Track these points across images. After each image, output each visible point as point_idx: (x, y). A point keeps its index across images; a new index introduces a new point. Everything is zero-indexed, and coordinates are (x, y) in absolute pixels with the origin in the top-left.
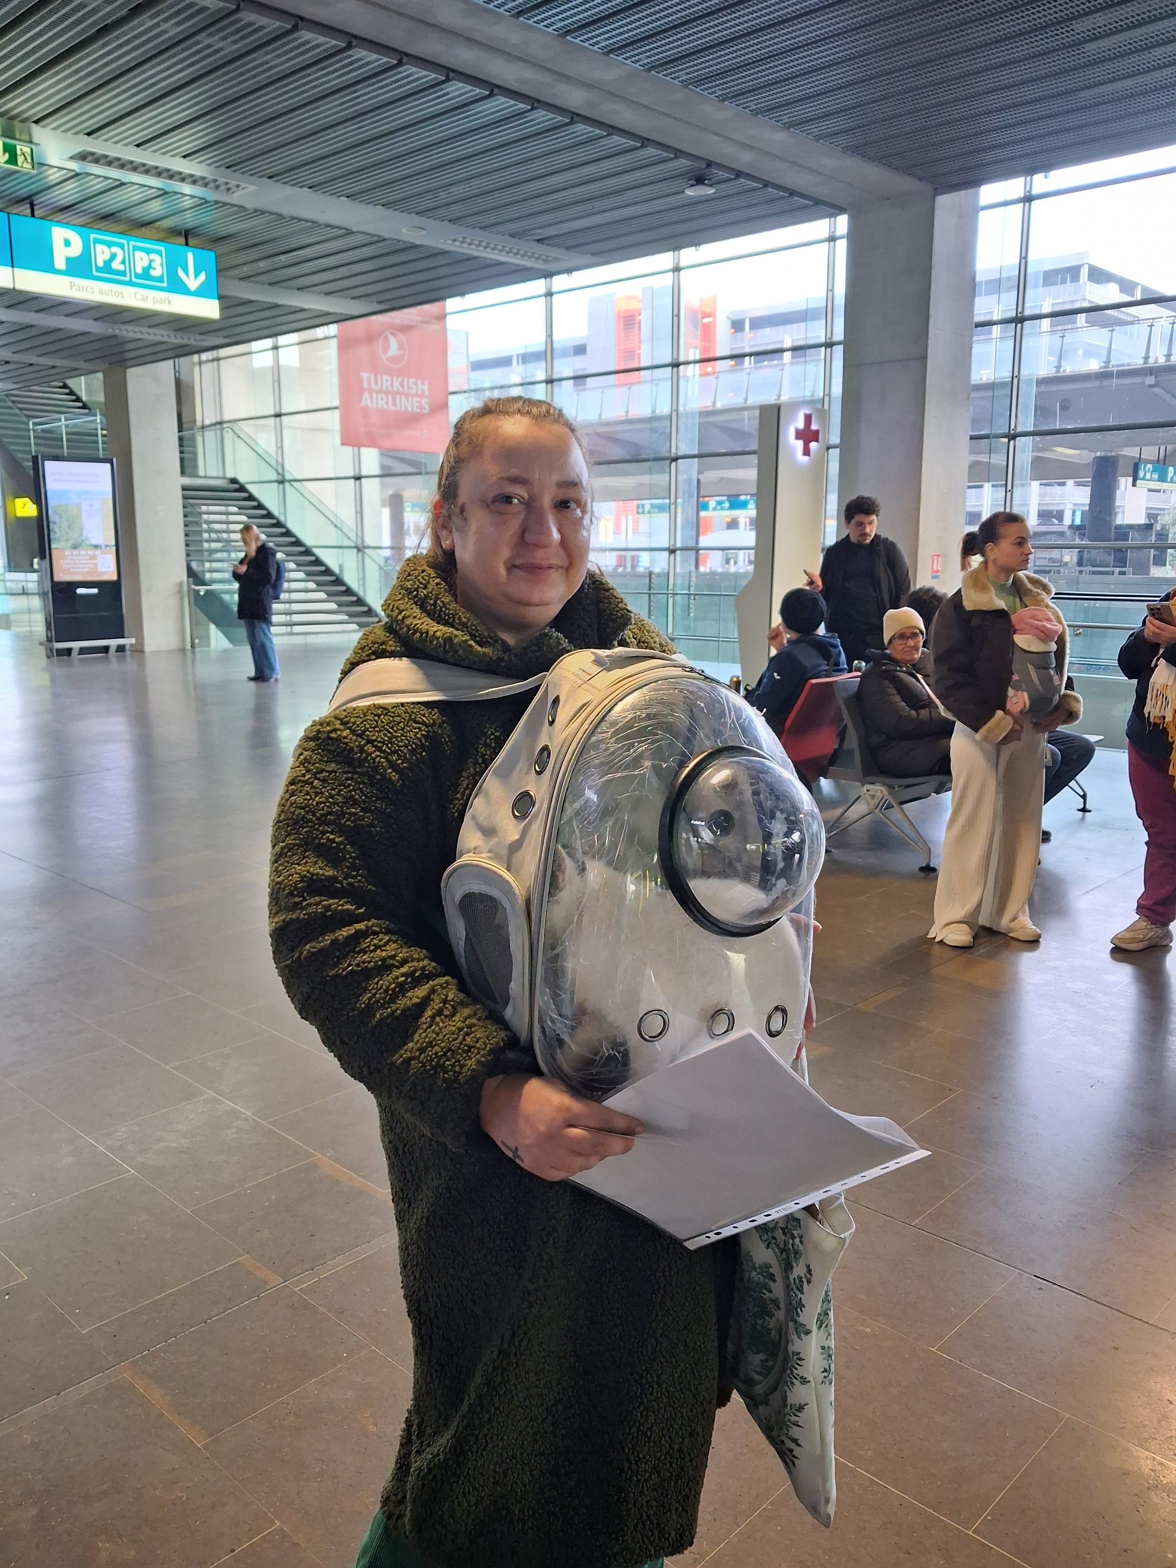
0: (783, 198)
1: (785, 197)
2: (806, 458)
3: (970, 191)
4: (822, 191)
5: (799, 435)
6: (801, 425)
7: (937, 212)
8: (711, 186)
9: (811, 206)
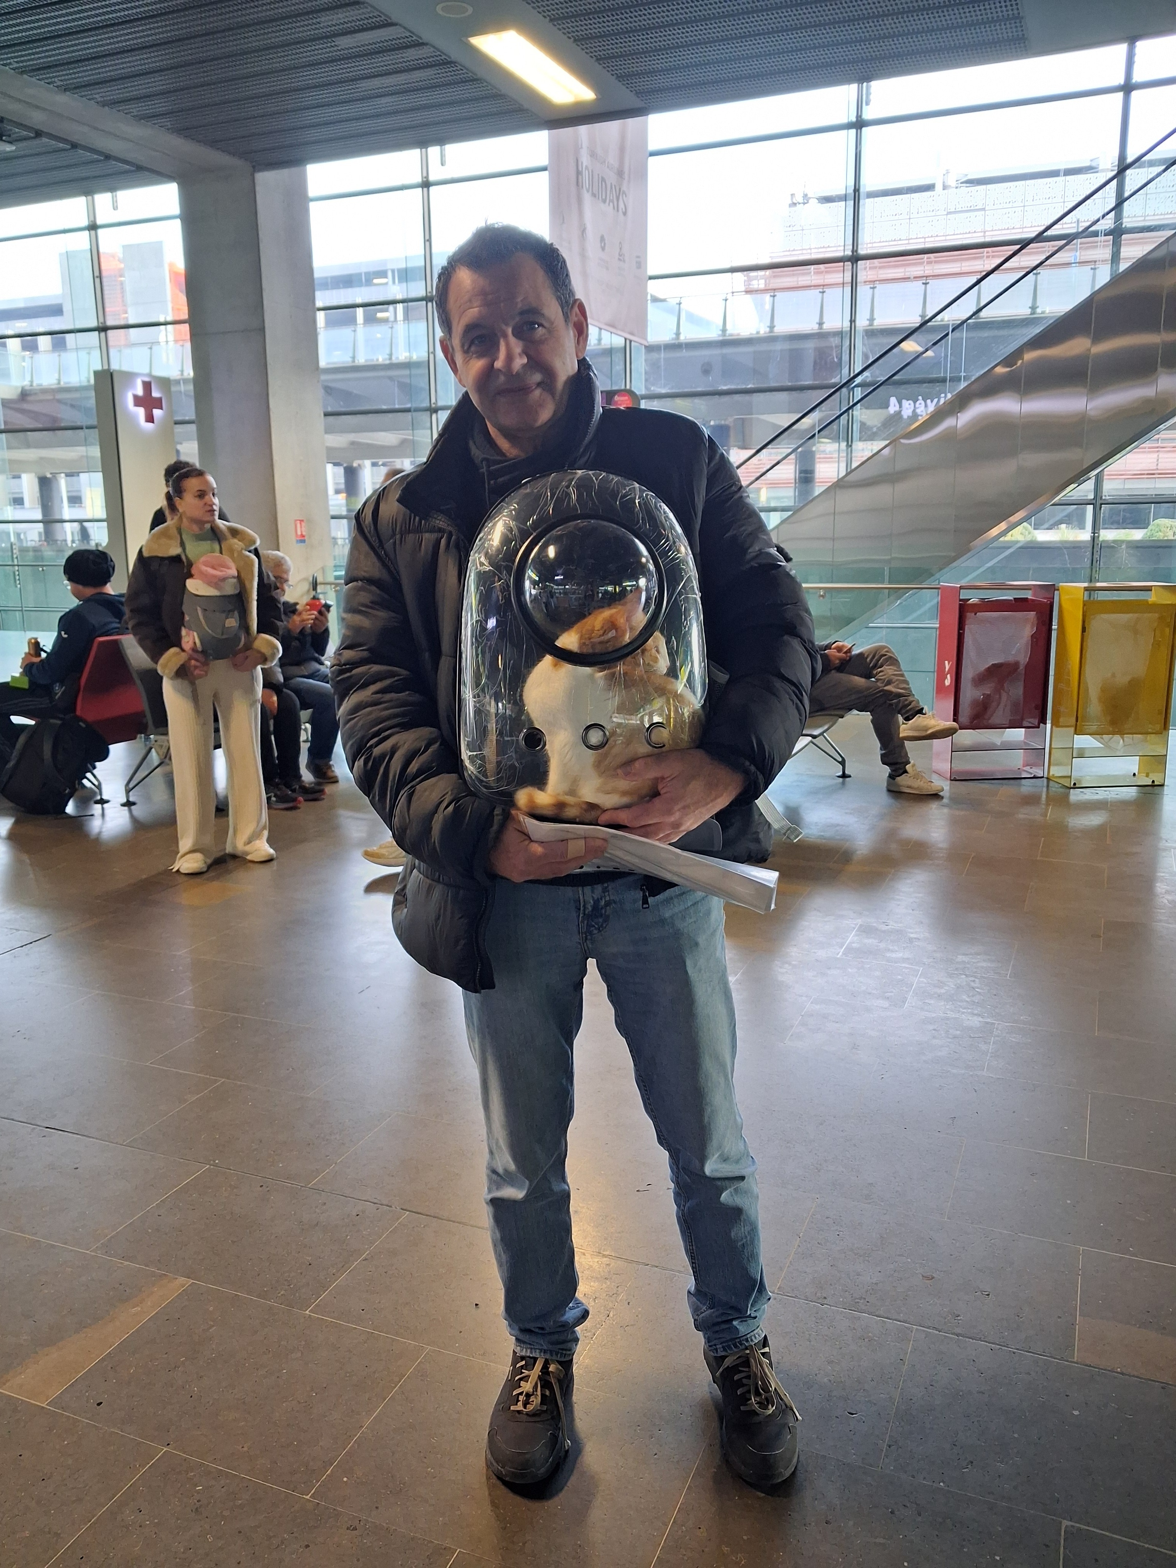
0: (99, 161)
1: (100, 161)
2: (150, 425)
3: (294, 170)
4: (139, 157)
5: (138, 401)
6: (140, 392)
7: (258, 188)
8: (10, 142)
9: (132, 171)
